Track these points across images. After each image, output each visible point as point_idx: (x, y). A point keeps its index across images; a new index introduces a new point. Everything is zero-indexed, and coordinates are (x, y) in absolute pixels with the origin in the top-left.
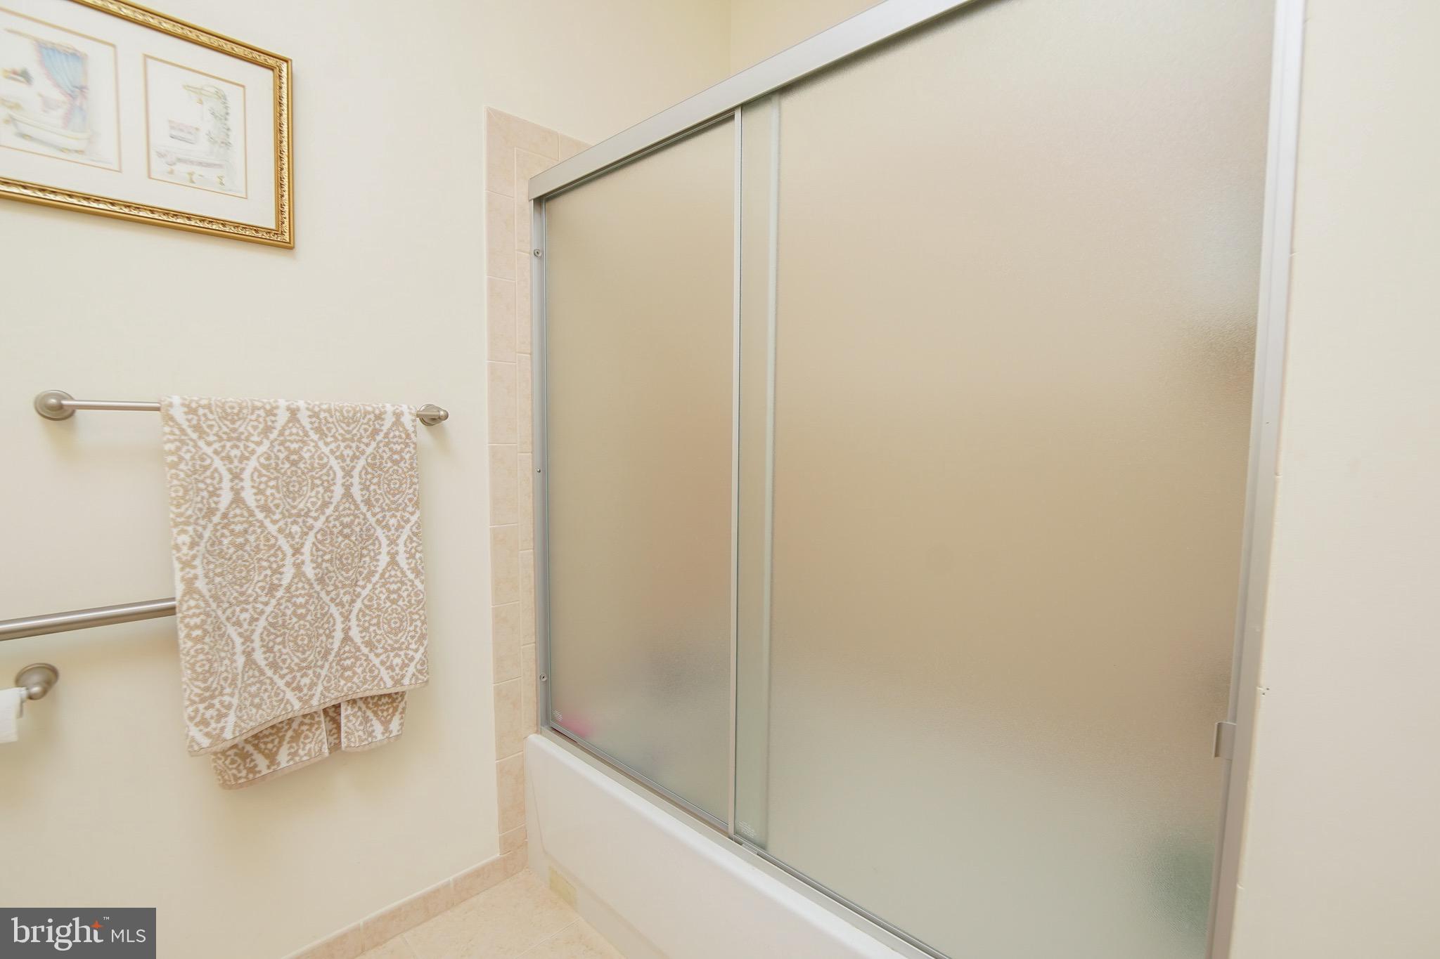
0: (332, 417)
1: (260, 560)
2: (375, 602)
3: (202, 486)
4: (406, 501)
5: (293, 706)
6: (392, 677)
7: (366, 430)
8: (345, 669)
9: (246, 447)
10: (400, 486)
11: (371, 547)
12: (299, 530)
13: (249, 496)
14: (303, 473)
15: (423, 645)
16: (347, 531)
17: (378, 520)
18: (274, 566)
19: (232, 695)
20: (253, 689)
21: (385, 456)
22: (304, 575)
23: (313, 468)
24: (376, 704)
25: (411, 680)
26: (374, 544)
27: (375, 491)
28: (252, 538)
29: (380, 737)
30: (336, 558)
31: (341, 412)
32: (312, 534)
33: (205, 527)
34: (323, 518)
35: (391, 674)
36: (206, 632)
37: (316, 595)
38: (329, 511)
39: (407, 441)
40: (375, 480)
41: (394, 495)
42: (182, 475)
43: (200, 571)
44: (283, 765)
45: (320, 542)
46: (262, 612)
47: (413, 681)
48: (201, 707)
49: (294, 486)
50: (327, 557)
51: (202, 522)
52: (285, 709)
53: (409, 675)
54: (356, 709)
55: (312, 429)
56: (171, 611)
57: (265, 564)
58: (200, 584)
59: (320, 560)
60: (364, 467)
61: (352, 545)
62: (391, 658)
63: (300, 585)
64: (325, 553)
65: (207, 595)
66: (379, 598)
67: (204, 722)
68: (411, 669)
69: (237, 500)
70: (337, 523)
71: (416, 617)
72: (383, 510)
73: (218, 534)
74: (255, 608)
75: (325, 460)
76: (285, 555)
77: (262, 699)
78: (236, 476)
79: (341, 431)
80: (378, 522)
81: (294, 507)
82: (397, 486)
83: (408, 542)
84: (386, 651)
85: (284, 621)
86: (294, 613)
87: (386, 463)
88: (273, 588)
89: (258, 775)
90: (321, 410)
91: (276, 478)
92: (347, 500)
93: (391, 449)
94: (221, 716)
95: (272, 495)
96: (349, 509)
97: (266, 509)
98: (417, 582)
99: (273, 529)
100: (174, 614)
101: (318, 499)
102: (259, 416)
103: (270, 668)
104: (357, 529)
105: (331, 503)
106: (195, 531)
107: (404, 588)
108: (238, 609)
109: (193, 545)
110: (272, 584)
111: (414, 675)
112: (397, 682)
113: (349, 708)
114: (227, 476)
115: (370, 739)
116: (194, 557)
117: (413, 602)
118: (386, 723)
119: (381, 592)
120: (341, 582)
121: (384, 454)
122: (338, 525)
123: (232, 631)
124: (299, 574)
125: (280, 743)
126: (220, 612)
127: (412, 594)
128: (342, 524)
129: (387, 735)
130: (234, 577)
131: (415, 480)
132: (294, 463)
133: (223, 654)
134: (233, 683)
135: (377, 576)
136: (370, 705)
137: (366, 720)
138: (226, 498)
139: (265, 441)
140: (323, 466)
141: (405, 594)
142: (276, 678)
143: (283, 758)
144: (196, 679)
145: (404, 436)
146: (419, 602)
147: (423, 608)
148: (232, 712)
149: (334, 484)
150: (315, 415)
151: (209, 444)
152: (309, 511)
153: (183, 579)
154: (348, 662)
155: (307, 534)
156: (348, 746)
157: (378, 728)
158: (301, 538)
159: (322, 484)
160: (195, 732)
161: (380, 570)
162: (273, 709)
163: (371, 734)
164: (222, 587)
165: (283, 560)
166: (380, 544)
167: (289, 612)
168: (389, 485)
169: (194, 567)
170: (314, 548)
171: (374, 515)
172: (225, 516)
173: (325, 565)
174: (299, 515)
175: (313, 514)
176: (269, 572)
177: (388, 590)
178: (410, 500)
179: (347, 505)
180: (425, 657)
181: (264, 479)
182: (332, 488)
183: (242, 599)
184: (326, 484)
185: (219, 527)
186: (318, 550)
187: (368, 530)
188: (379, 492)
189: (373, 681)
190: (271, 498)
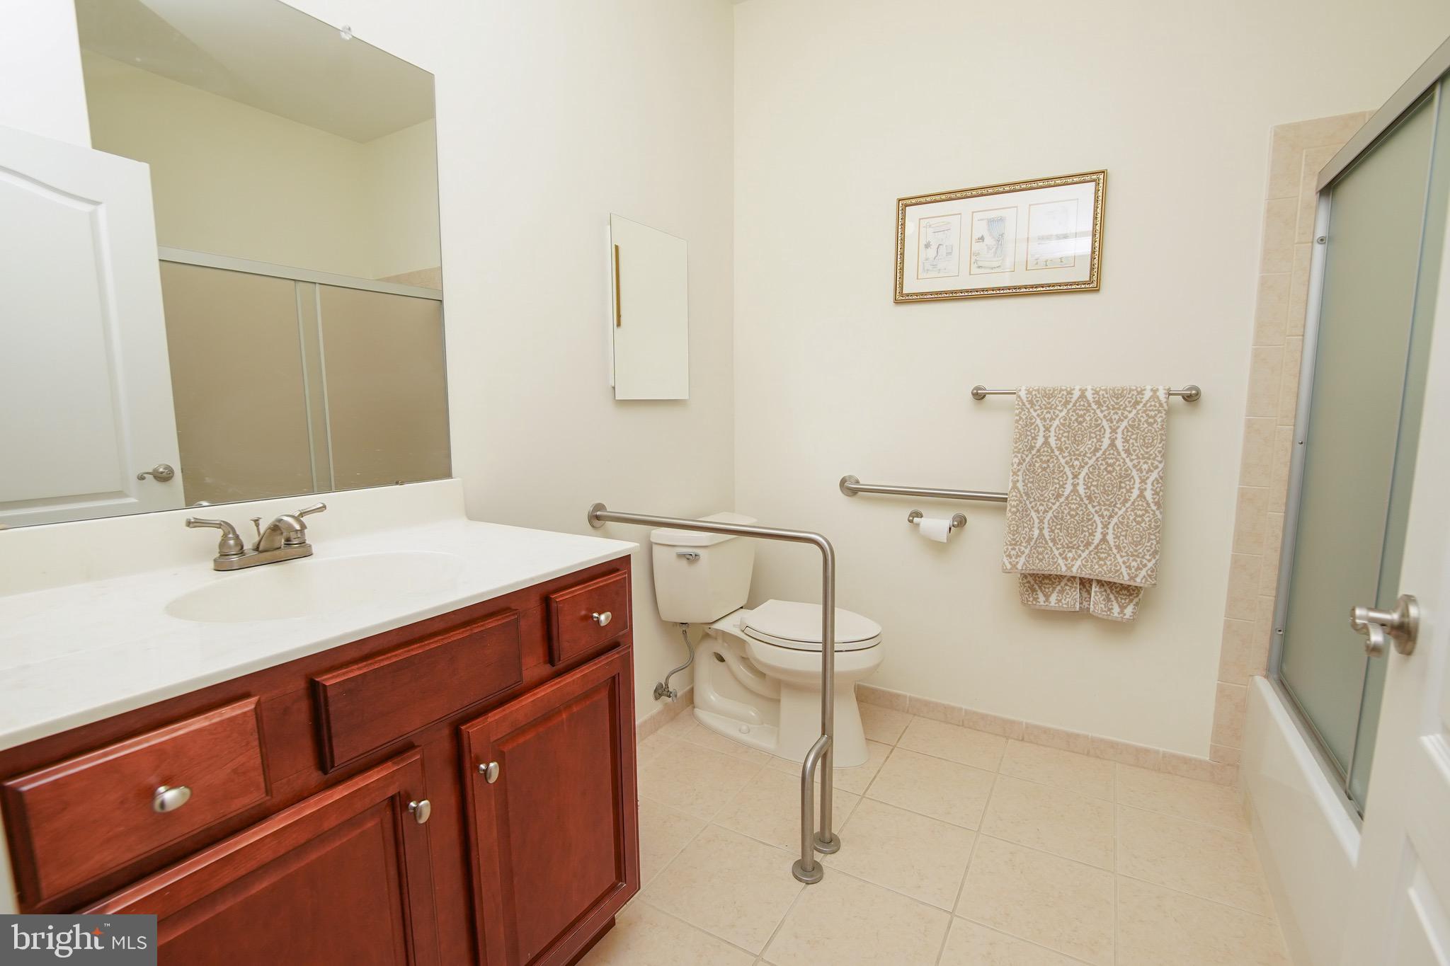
0: (1107, 394)
1: (1054, 478)
2: (1125, 520)
3: (1029, 433)
4: (1156, 452)
5: (1061, 568)
6: (1129, 574)
7: (1130, 402)
8: (1100, 559)
9: (1054, 413)
10: (1153, 441)
11: (1128, 483)
12: (1079, 464)
13: (1052, 441)
14: (1085, 429)
15: (1155, 558)
16: (1110, 468)
17: (1134, 464)
18: (1061, 483)
19: (1026, 547)
20: (1040, 550)
21: (1143, 420)
22: (1077, 491)
23: (1091, 427)
24: (1118, 592)
25: (1142, 580)
26: (1130, 481)
27: (1133, 444)
28: (1051, 465)
29: (1116, 615)
30: (1101, 485)
31: (1113, 390)
32: (1086, 467)
33: (1027, 456)
34: (1094, 458)
35: (1129, 571)
36: (1018, 510)
37: (1084, 506)
38: (1098, 454)
39: (1160, 409)
40: (1134, 436)
41: (1147, 448)
42: (1020, 427)
43: (1020, 478)
44: (1053, 604)
45: (1091, 473)
46: (1051, 508)
47: (1143, 581)
48: (1010, 547)
49: (1079, 437)
50: (1095, 483)
51: (1025, 452)
52: (1056, 568)
53: (1141, 576)
54: (1103, 590)
55: (1094, 402)
56: (1005, 500)
57: (1056, 481)
58: (1020, 485)
59: (1089, 485)
60: (1126, 427)
61: (1113, 479)
62: (1130, 561)
63: (1074, 497)
64: (1093, 481)
65: (1022, 491)
66: (1128, 518)
67: (1009, 556)
68: (1143, 572)
69: (1046, 443)
70: (1104, 463)
71: (1153, 537)
72: (1138, 458)
73: (1034, 460)
74: (1047, 505)
75: (1100, 422)
76: (1067, 478)
77: (1044, 557)
78: (1047, 429)
79: (1112, 403)
80: (1135, 466)
81: (1077, 450)
82: (1150, 441)
83: (1155, 483)
84: (1128, 555)
85: (1063, 517)
86: (1069, 513)
87: (1143, 424)
88: (1058, 496)
89: (1038, 604)
90: (1101, 389)
91: (1068, 432)
92: (1112, 449)
93: (1147, 415)
94: (1018, 556)
95: (1065, 441)
96: (1113, 454)
97: (1060, 449)
98: (1157, 513)
99: (1063, 461)
100: (1006, 502)
101: (1093, 446)
102: (1063, 395)
103: (1052, 542)
104: (1118, 469)
105: (1101, 449)
106: (1022, 457)
107: (1147, 515)
108: (1038, 503)
109: (1020, 464)
110: (1059, 493)
111: (1144, 577)
112: (1132, 578)
113: (1098, 587)
114: (1042, 429)
115: (1109, 613)
116: (1019, 470)
117: (1152, 526)
118: (1122, 608)
119: (1131, 514)
120: (1103, 501)
121: (1142, 419)
122: (1104, 464)
123: (1033, 514)
124: (1075, 491)
125: (1053, 592)
126: (1028, 502)
127: (1153, 521)
128: (1107, 463)
129: (1121, 615)
130: (1039, 485)
131: (1164, 438)
132: (1080, 423)
133: (1025, 525)
134: (1028, 541)
135: (1130, 503)
136: (1114, 592)
137: (1109, 600)
138: (1040, 440)
139: (1064, 409)
140: (1097, 426)
141: (1147, 519)
142: (1054, 548)
143: (1053, 598)
144: (1010, 533)
145: (1157, 405)
146: (1157, 527)
147: (1159, 532)
148: (1024, 556)
149: (1104, 437)
150: (1096, 393)
151: (1035, 411)
152: (1086, 453)
153: (1012, 481)
154: (1103, 556)
155: (1083, 467)
156: (1094, 611)
157: (1116, 609)
158: (1079, 469)
159: (1096, 437)
160: (1006, 560)
161: (1132, 499)
162: (1049, 565)
163: (1110, 610)
164: (1031, 489)
165: (1066, 480)
166: (1134, 482)
167: (1066, 512)
168: (1144, 440)
169: (1018, 476)
170: (1087, 477)
171: (1132, 460)
172: (1038, 451)
173: (1092, 488)
174: (1079, 455)
175: (1088, 455)
176: (1058, 486)
177: (1136, 514)
178: (1160, 452)
179: (1112, 452)
180: (1155, 567)
181: (1061, 432)
182: (1102, 440)
183: (1042, 498)
184: (1098, 437)
185: (1034, 457)
186: (1089, 478)
187: (1126, 470)
188: (1136, 444)
189: (1116, 573)
190: (1063, 443)
